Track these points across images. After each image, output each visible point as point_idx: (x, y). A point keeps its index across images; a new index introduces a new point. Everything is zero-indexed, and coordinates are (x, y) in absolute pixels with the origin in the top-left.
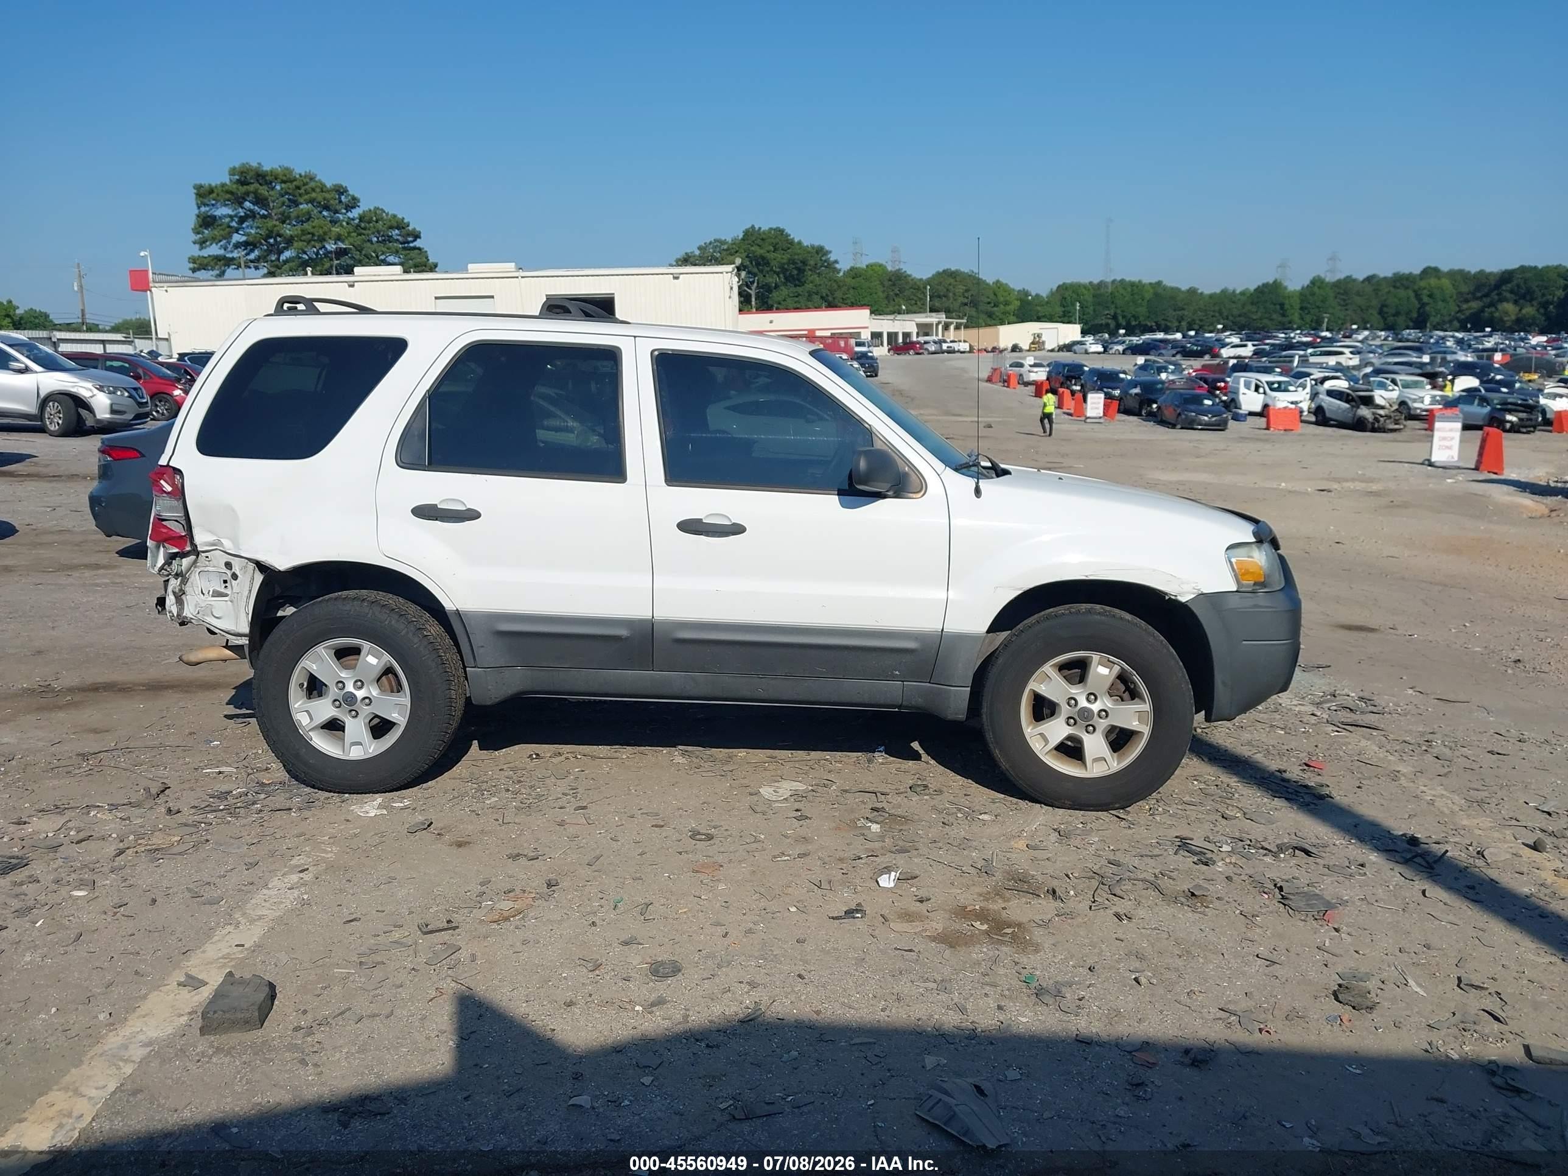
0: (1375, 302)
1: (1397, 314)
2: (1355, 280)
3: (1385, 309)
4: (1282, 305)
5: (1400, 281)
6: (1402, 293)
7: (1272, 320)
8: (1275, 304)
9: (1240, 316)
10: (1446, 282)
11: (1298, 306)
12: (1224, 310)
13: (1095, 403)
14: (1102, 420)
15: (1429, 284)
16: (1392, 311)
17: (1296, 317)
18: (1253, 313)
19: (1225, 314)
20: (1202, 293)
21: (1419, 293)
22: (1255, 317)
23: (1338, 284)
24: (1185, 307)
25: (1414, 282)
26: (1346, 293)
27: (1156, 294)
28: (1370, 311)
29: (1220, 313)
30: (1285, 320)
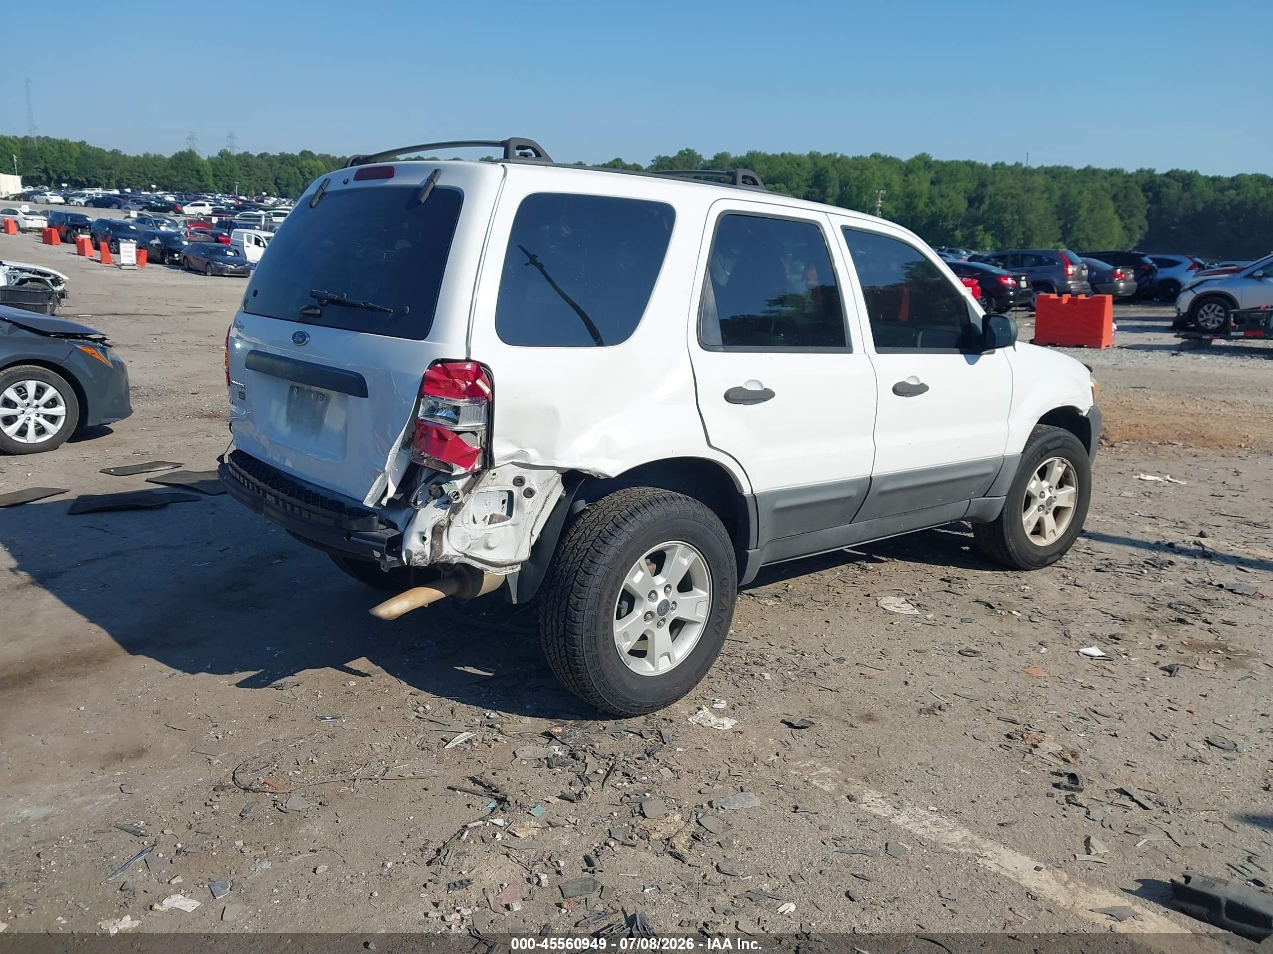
0: (270, 175)
1: (288, 185)
2: (251, 156)
3: (279, 181)
4: (198, 172)
5: (285, 159)
6: (290, 169)
7: (191, 183)
8: (192, 170)
9: (163, 178)
10: (320, 163)
11: (211, 174)
12: (148, 172)
13: (128, 251)
14: (136, 268)
15: (309, 164)
16: (284, 183)
17: (211, 182)
18: (174, 176)
19: (150, 176)
20: (125, 156)
21: (302, 170)
22: (175, 180)
23: (239, 157)
24: (112, 166)
25: (297, 161)
26: (247, 165)
27: (84, 154)
28: (268, 182)
29: (145, 174)
30: (202, 184)
